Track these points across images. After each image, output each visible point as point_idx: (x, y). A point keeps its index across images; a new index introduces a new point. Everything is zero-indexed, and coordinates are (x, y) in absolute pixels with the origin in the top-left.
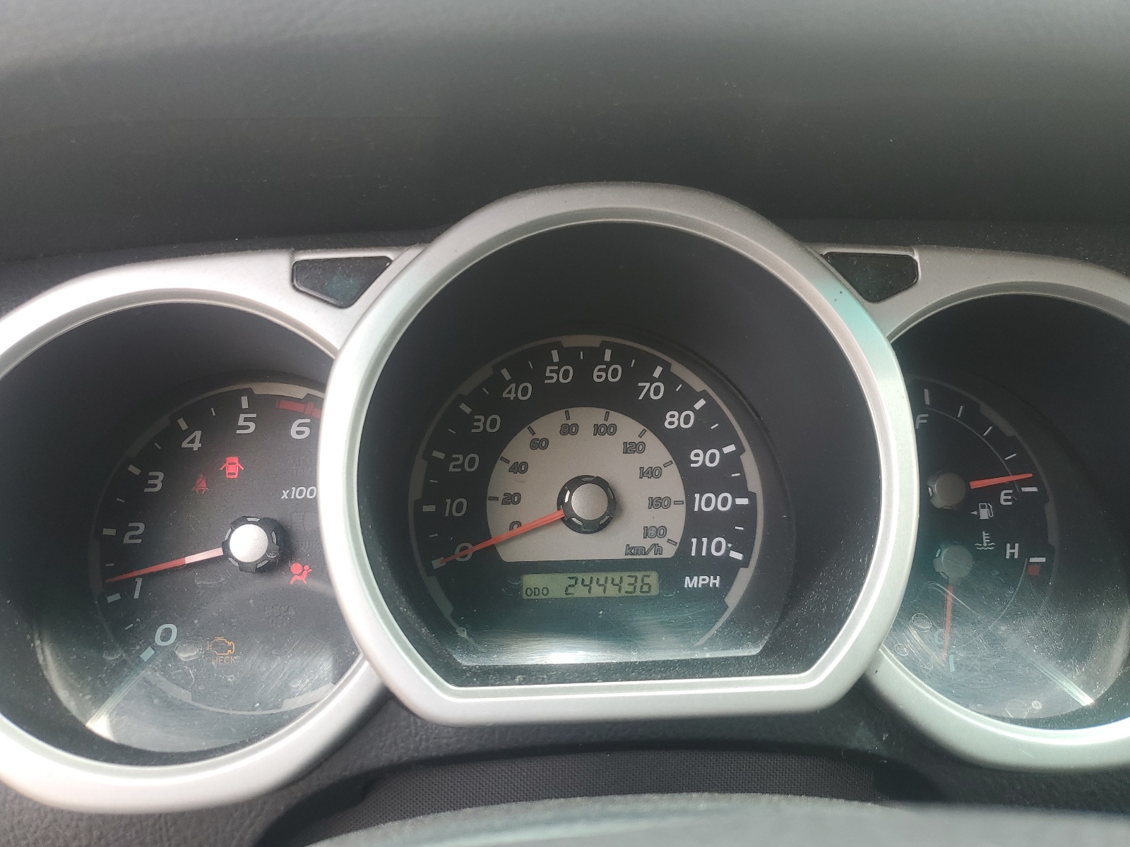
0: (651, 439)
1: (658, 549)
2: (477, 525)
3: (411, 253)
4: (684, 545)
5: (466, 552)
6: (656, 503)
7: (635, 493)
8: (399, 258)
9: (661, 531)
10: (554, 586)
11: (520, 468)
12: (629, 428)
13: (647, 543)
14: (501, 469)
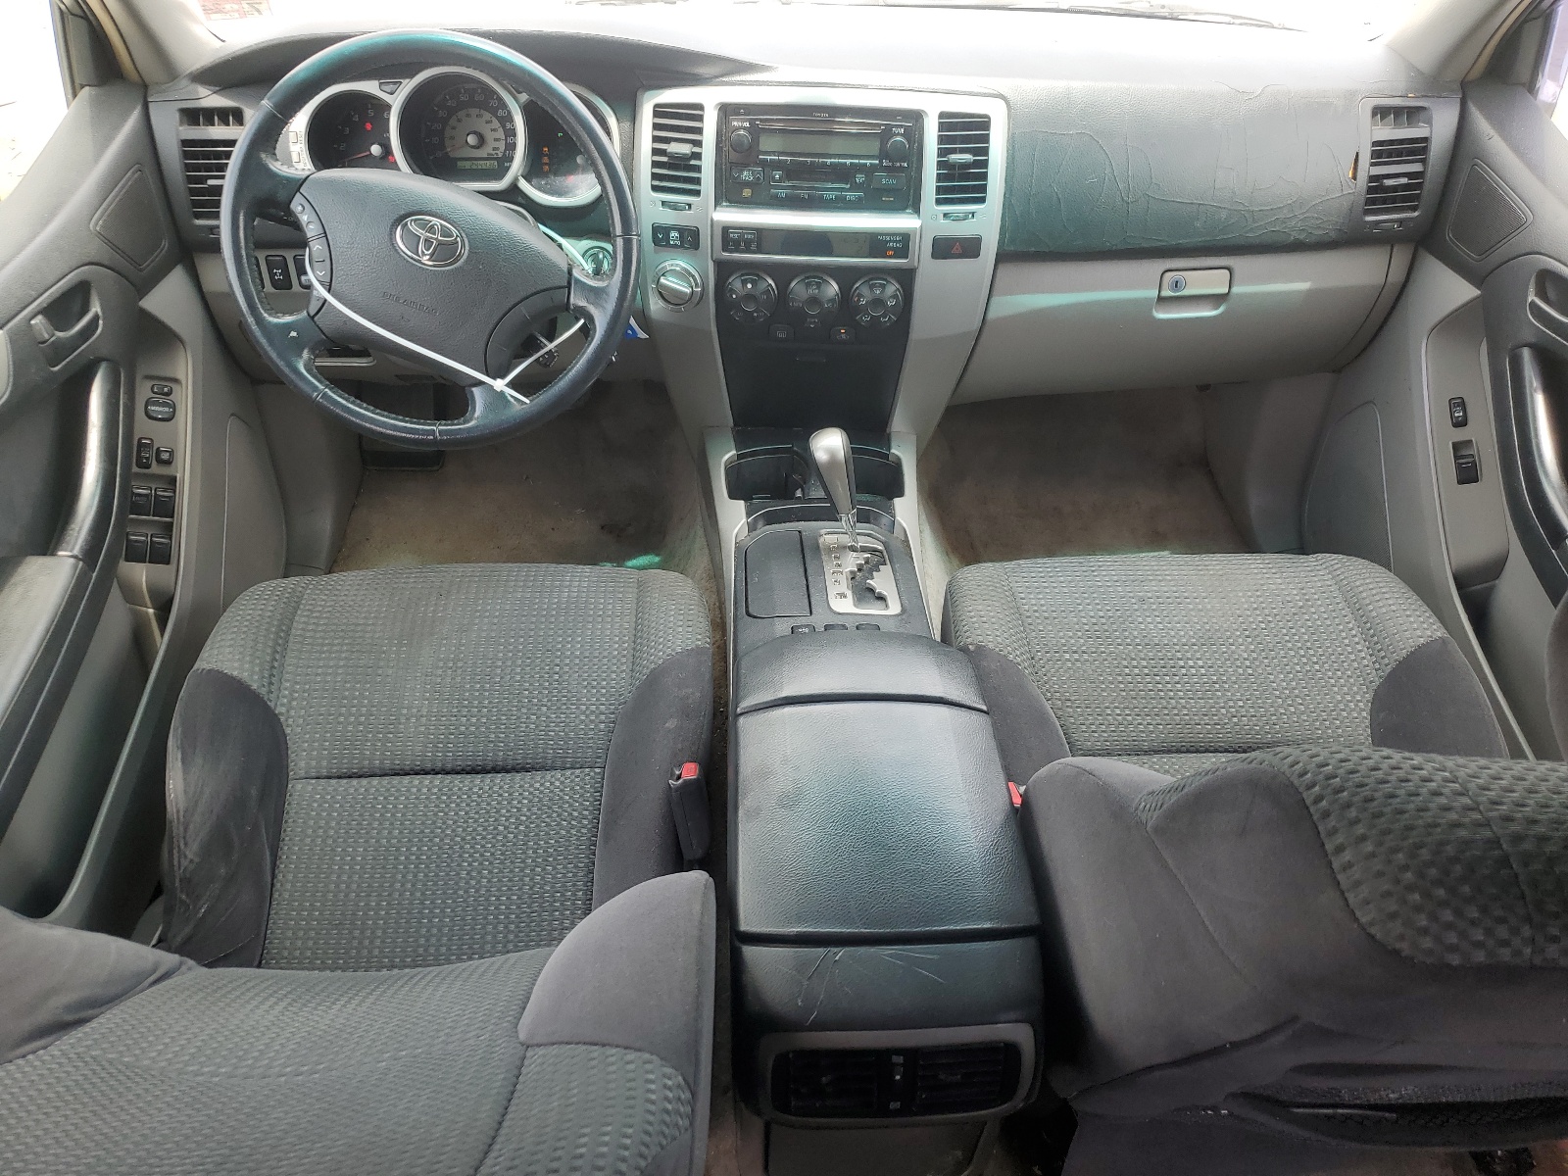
0: (494, 119)
1: (497, 154)
2: (442, 146)
3: (408, 80)
4: (504, 154)
5: (439, 154)
6: (496, 140)
7: (489, 136)
8: (405, 82)
9: (497, 149)
10: (467, 165)
11: (454, 128)
12: (487, 116)
13: (494, 152)
14: (448, 128)
